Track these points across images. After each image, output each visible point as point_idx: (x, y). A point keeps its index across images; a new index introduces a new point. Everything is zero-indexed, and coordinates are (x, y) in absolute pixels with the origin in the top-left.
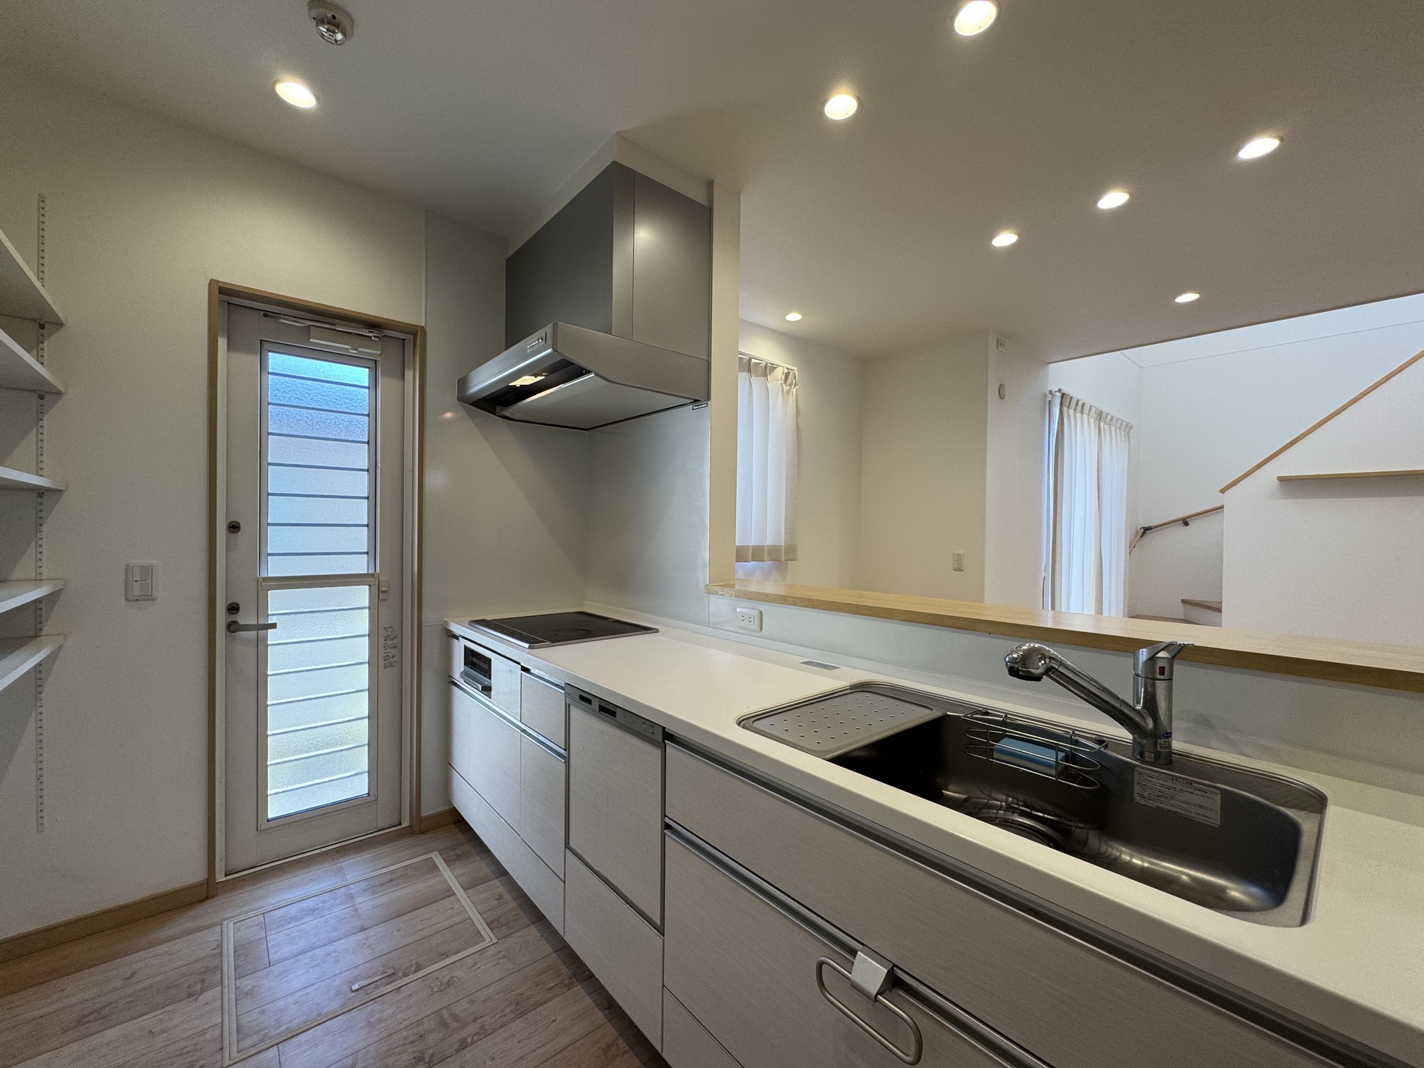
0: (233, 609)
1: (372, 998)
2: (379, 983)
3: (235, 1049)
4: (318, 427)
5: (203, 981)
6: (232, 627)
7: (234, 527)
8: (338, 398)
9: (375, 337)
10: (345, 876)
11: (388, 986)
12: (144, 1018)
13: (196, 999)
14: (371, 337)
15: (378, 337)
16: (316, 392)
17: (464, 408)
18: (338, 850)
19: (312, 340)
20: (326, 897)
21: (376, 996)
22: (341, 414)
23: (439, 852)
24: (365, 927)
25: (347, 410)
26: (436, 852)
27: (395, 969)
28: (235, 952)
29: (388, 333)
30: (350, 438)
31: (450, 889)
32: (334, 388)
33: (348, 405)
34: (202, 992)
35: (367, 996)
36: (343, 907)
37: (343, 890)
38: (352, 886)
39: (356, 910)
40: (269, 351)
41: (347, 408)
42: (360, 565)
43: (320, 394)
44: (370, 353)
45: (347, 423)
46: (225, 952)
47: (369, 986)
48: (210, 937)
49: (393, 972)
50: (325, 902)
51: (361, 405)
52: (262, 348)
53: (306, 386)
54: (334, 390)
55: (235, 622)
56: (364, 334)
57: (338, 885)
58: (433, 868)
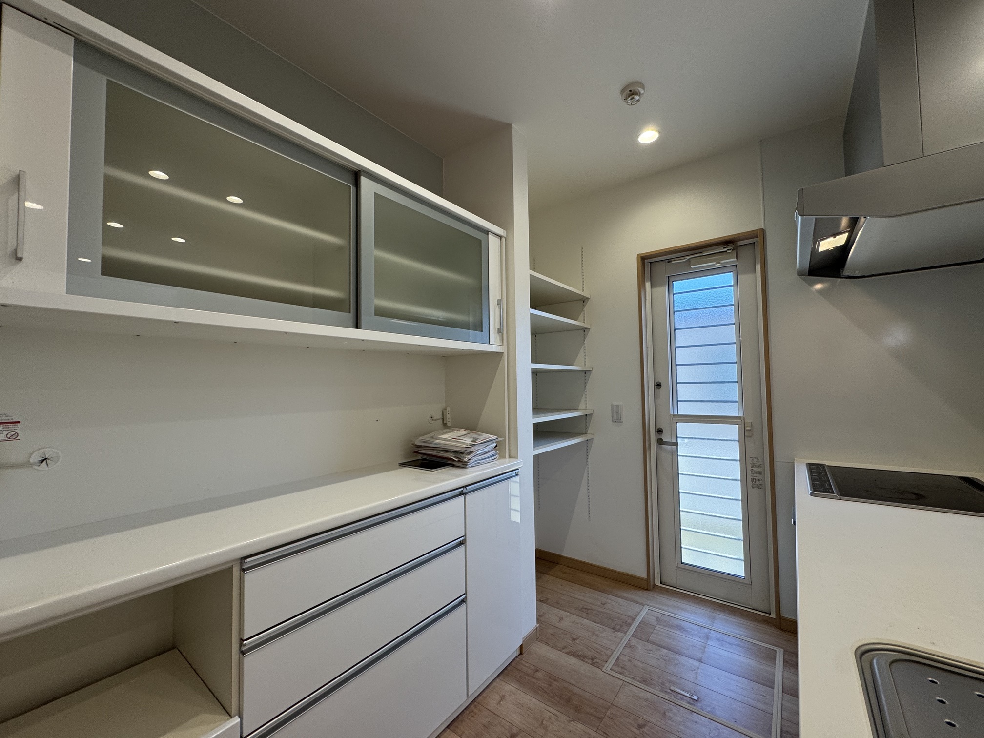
0: (660, 431)
1: (675, 702)
2: (685, 698)
3: (610, 666)
4: (702, 320)
5: (622, 626)
6: (660, 442)
7: (658, 385)
8: (713, 298)
9: (728, 250)
10: (714, 623)
11: (688, 705)
12: (595, 624)
13: (614, 632)
14: (726, 251)
15: (730, 249)
16: (700, 297)
17: (804, 279)
18: (721, 605)
19: (692, 267)
20: (695, 627)
21: (677, 703)
22: (715, 308)
23: (784, 651)
24: (702, 661)
25: (719, 305)
26: (782, 650)
27: (698, 698)
28: (640, 623)
29: (739, 243)
30: (722, 323)
31: (773, 682)
32: (710, 292)
33: (719, 301)
34: (617, 631)
35: (674, 699)
36: (699, 640)
37: (707, 630)
38: (712, 632)
39: (705, 647)
40: (673, 281)
41: (719, 303)
42: (735, 411)
43: (701, 298)
44: (731, 261)
45: (720, 313)
46: (637, 620)
47: (679, 695)
48: (637, 607)
49: (696, 699)
50: (693, 630)
51: (728, 298)
52: (669, 281)
53: (693, 296)
54: (710, 294)
55: (661, 439)
56: (721, 251)
57: (704, 625)
58: (773, 659)
